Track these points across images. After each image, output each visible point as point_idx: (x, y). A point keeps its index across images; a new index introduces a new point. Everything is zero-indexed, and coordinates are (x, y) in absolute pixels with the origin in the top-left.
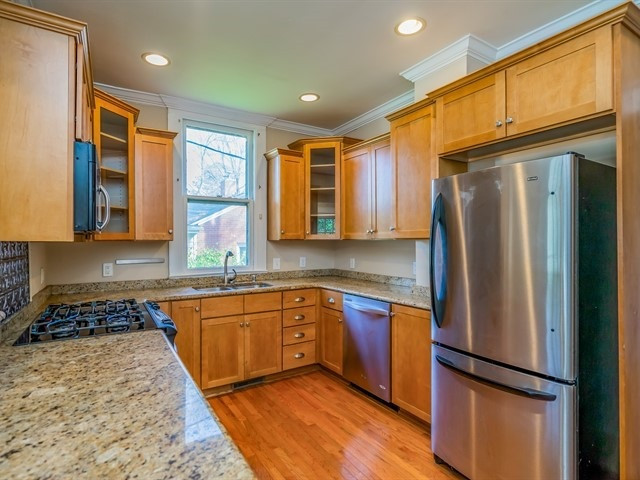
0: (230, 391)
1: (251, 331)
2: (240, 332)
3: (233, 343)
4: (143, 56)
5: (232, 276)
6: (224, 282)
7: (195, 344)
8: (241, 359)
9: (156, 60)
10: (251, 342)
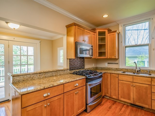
0: (129, 105)
1: (136, 89)
2: (132, 88)
3: (129, 90)
4: (102, 17)
5: (139, 70)
6: (135, 71)
7: (117, 86)
8: (132, 96)
9: (105, 16)
10: (136, 92)
